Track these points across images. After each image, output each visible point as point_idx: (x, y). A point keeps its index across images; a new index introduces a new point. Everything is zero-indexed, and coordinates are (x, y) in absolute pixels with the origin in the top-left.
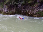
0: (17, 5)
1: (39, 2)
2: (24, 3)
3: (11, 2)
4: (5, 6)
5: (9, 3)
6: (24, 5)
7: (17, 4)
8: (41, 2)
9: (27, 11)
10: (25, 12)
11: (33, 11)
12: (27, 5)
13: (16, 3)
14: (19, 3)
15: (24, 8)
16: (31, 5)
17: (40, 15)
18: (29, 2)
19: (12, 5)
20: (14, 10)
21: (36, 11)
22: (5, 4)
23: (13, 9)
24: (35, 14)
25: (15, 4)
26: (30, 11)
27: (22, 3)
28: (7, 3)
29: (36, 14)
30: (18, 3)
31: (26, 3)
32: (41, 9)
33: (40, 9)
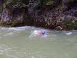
0: (26, 9)
1: (66, 4)
2: (39, 5)
3: (16, 4)
4: (4, 10)
5: (11, 4)
6: (39, 8)
7: (27, 7)
8: (69, 3)
9: (44, 20)
10: (41, 21)
11: (55, 19)
12: (44, 9)
13: (25, 6)
14: (30, 6)
15: (40, 14)
16: (51, 9)
17: (67, 27)
18: (48, 4)
19: (17, 8)
20: (22, 17)
21: (61, 20)
22: (4, 6)
23: (20, 15)
24: (58, 25)
25: (23, 7)
26: (49, 19)
27: (36, 4)
28: (8, 5)
29: (60, 25)
30: (28, 5)
31: (42, 4)
32: (69, 16)
33: (67, 15)
